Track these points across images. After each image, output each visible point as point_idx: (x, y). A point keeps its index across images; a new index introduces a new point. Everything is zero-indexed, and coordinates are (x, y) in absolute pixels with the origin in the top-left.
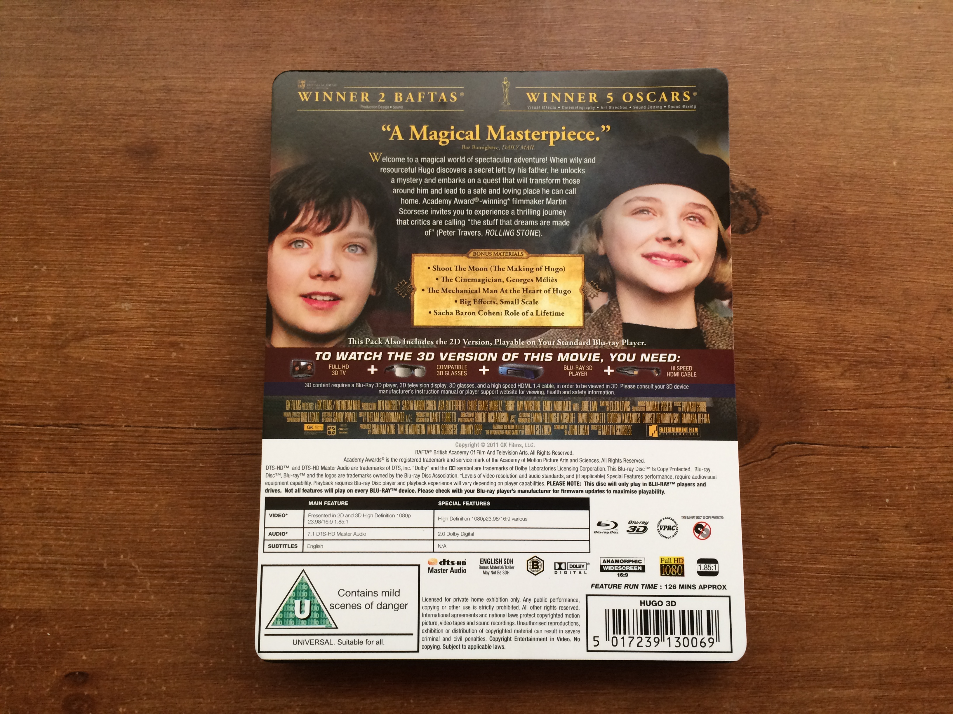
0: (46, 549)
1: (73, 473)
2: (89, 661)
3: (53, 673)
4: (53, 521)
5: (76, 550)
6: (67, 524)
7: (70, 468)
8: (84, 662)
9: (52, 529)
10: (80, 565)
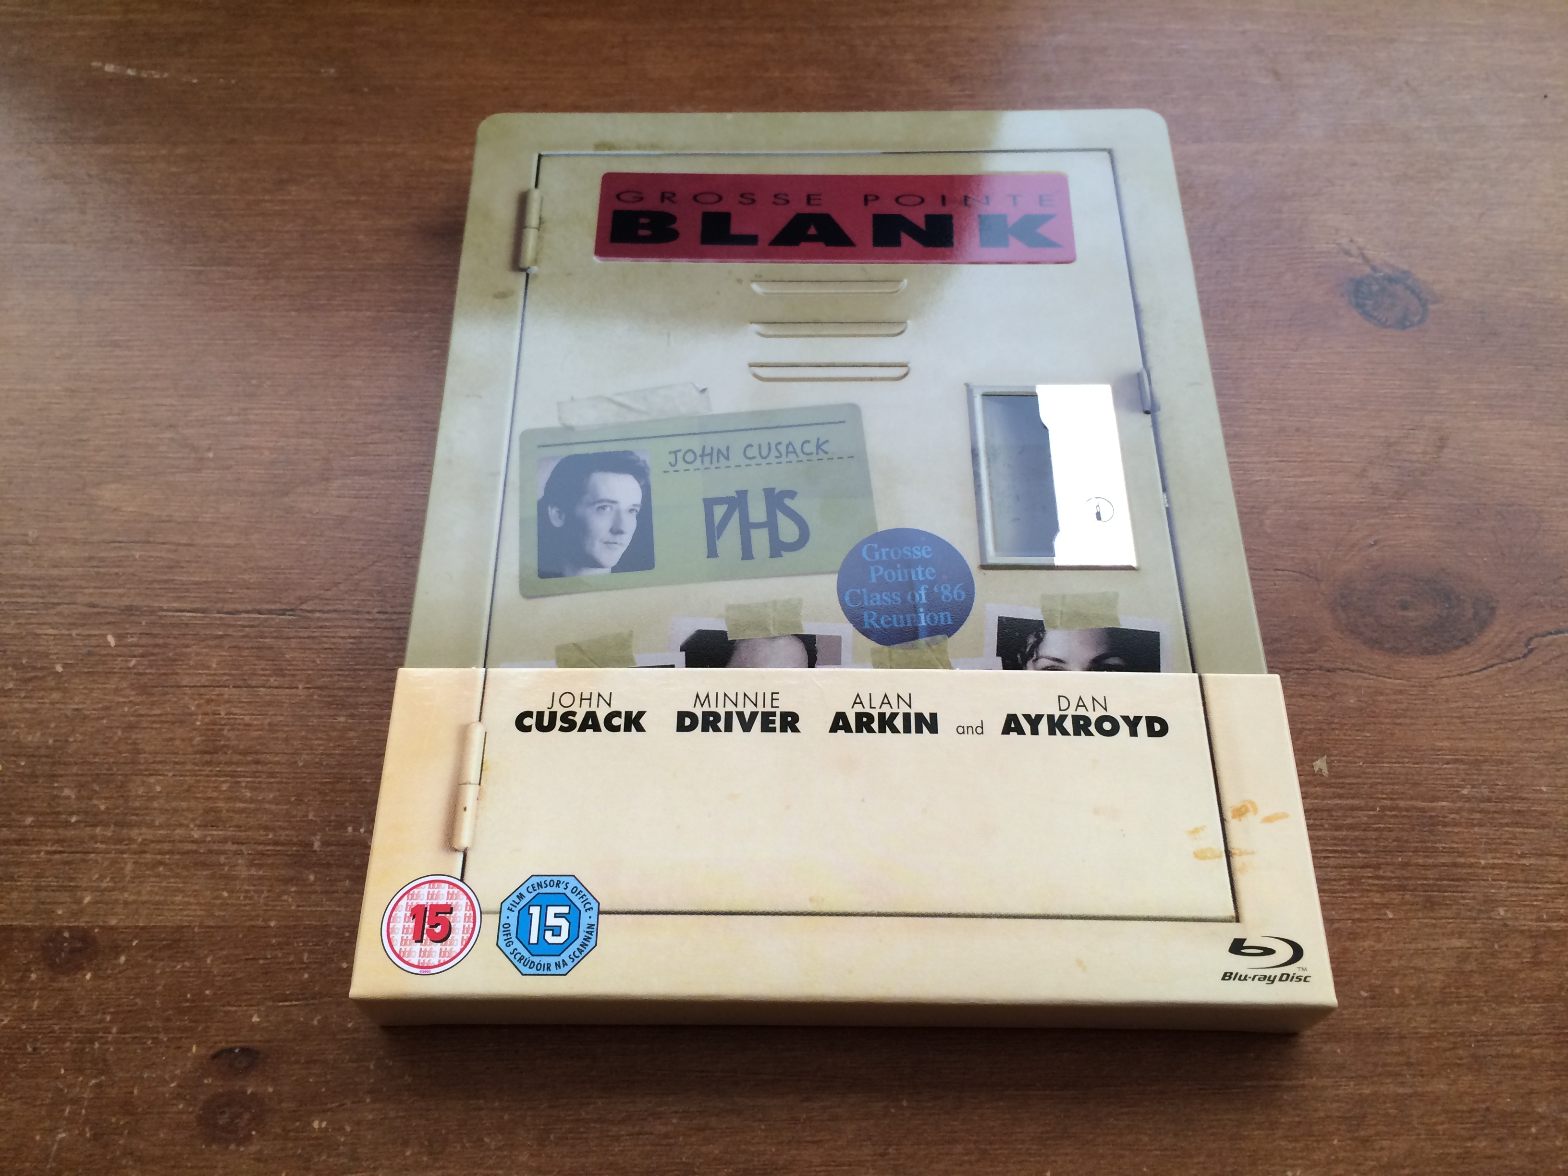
0: (210, 818)
1: (277, 688)
2: (266, 1024)
3: (190, 1049)
4: (229, 769)
5: (265, 818)
6: (254, 774)
7: (272, 679)
8: (253, 1027)
9: (224, 782)
10: (269, 844)
